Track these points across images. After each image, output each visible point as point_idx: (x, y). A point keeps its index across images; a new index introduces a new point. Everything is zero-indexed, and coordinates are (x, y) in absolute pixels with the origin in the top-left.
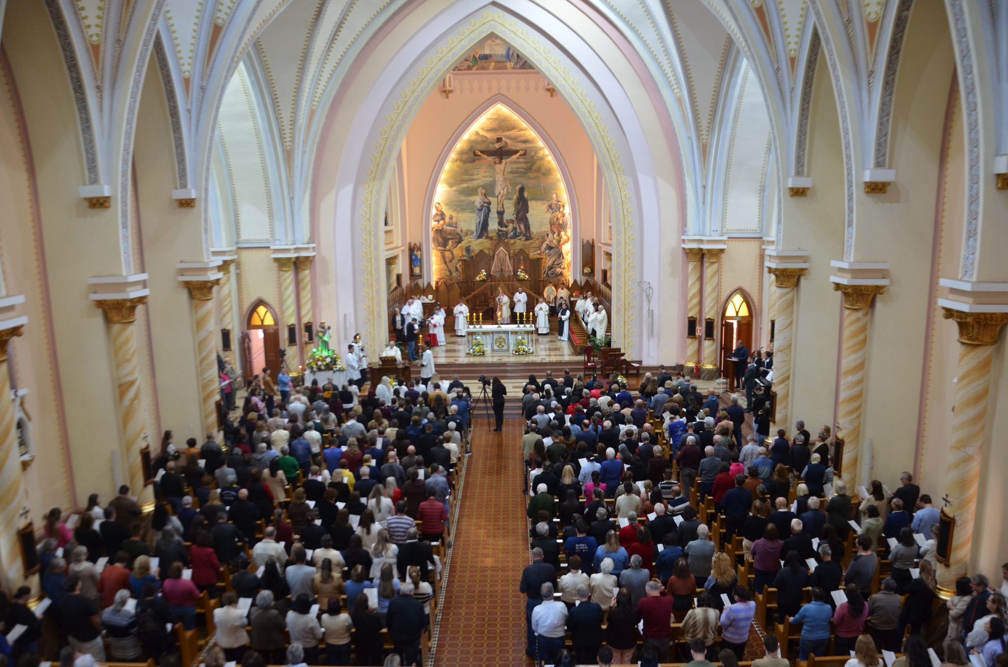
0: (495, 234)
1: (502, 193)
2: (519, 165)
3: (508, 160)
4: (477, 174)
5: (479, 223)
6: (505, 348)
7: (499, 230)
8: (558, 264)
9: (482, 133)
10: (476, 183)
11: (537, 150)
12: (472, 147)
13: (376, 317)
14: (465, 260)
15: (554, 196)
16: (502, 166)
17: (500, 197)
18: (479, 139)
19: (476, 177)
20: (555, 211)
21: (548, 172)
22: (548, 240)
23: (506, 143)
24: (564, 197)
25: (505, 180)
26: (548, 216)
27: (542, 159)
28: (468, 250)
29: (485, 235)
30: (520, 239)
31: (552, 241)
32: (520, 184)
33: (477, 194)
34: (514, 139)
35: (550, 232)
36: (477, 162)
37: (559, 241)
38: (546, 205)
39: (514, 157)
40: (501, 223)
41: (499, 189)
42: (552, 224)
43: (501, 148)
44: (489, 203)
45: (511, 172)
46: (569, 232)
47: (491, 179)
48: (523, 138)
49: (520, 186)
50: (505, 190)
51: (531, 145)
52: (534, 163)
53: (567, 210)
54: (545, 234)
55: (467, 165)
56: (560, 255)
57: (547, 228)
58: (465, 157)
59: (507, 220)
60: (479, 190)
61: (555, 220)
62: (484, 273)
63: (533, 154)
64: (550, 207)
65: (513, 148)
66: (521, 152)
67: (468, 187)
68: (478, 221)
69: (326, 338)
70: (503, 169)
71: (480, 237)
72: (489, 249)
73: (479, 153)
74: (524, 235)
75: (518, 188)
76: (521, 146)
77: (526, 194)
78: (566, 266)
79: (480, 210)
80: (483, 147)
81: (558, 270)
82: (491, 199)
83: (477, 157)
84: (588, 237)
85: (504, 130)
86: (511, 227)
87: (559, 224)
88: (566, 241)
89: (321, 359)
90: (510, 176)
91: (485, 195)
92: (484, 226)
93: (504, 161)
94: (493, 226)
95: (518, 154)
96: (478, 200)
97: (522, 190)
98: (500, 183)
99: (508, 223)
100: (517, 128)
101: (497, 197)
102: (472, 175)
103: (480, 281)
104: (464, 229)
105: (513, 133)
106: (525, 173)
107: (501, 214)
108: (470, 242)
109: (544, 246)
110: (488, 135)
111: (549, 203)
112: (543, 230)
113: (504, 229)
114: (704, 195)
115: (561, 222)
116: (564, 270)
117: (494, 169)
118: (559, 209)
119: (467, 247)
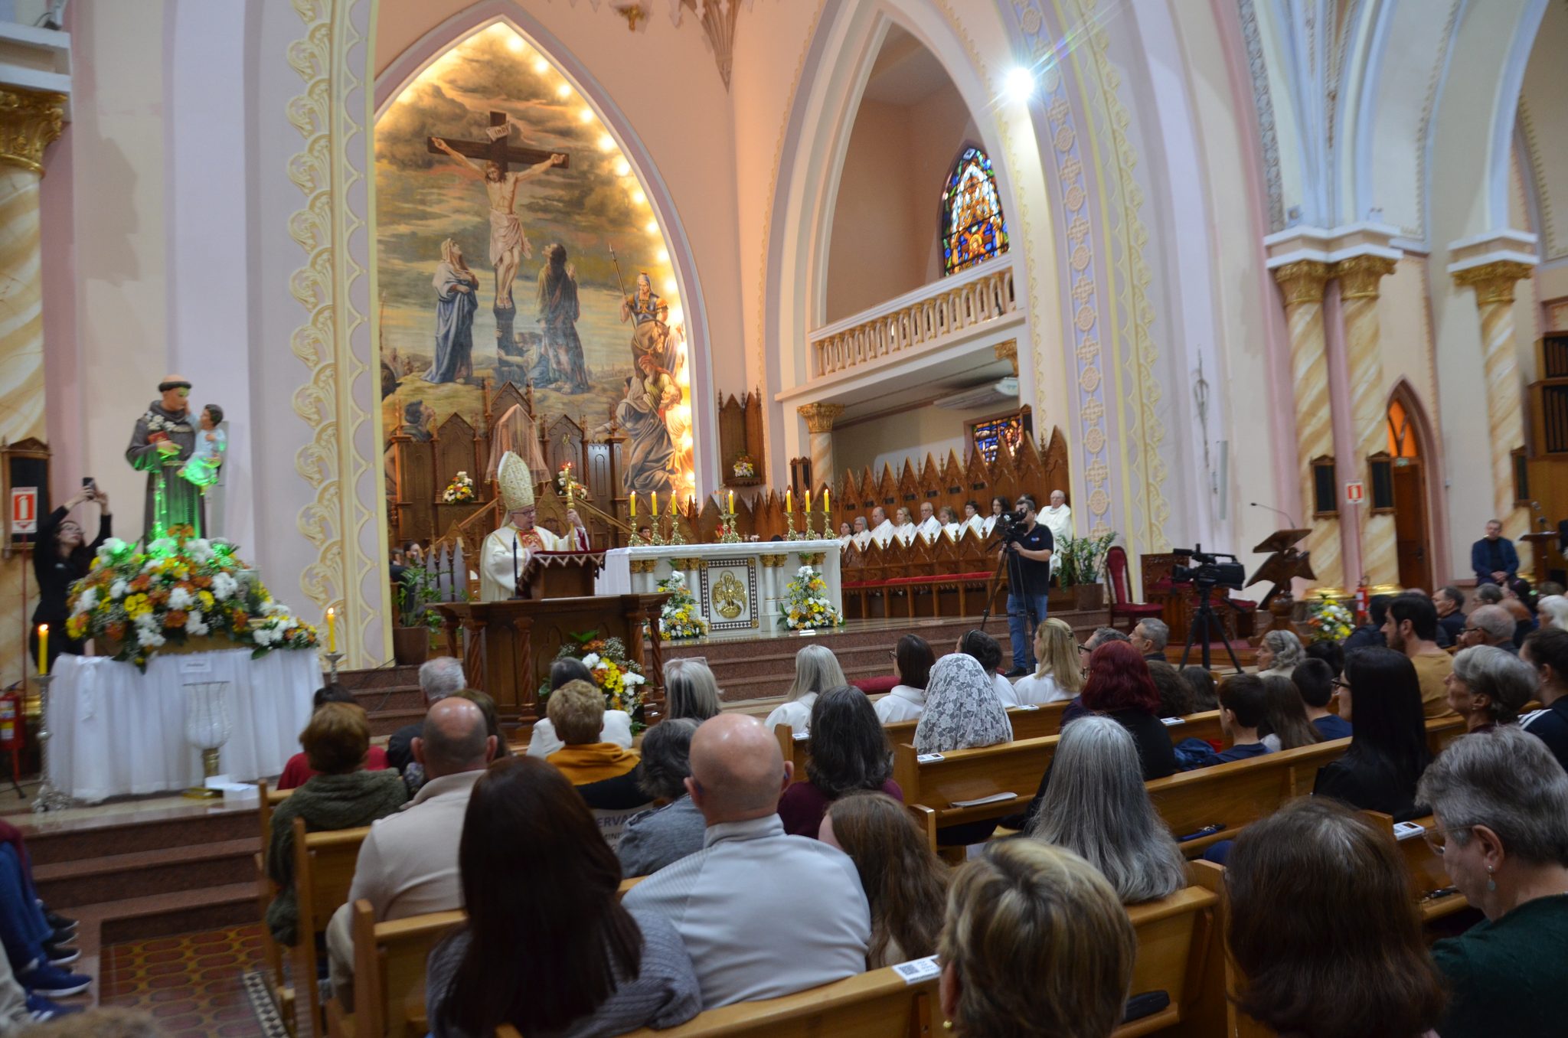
0: (490, 372)
1: (507, 260)
2: (549, 192)
3: (521, 174)
4: (440, 202)
5: (446, 336)
6: (745, 616)
7: (502, 362)
8: (658, 461)
9: (450, 93)
10: (435, 226)
11: (596, 159)
12: (423, 126)
14: (403, 442)
15: (641, 279)
16: (507, 187)
17: (501, 270)
18: (444, 108)
19: (435, 209)
20: (645, 320)
21: (624, 218)
22: (630, 395)
23: (515, 128)
24: (670, 286)
25: (515, 225)
26: (629, 330)
27: (609, 181)
28: (414, 412)
29: (464, 372)
30: (558, 390)
31: (640, 398)
32: (554, 239)
33: (438, 257)
34: (537, 122)
35: (633, 374)
36: (438, 169)
37: (657, 399)
38: (623, 302)
39: (538, 168)
40: (505, 342)
41: (497, 248)
42: (638, 353)
43: (502, 140)
44: (473, 285)
45: (531, 207)
46: (684, 376)
47: (477, 219)
48: (560, 124)
49: (554, 246)
50: (516, 252)
51: (580, 144)
52: (587, 191)
53: (676, 317)
55: (410, 173)
56: (662, 435)
57: (625, 363)
58: (403, 150)
59: (522, 334)
60: (445, 246)
61: (646, 342)
62: (467, 480)
63: (585, 167)
64: (632, 306)
65: (534, 145)
66: (554, 159)
67: (414, 234)
68: (443, 331)
70: (508, 195)
71: (447, 377)
72: (474, 413)
73: (444, 146)
75: (549, 250)
76: (553, 143)
77: (570, 270)
78: (677, 466)
79: (447, 302)
80: (455, 131)
81: (659, 475)
82: (477, 273)
83: (436, 156)
84: (735, 390)
85: (510, 96)
86: (534, 353)
87: (656, 354)
88: (677, 399)
90: (528, 217)
91: (462, 262)
92: (458, 349)
93: (511, 176)
94: (485, 347)
95: (548, 163)
96: (441, 273)
97: (559, 257)
98: (502, 232)
99: (524, 341)
100: (545, 96)
101: (496, 270)
102: (423, 202)
103: (458, 502)
104: (402, 352)
105: (534, 106)
106: (568, 214)
107: (504, 316)
108: (419, 390)
109: (621, 410)
110: (469, 102)
111: (630, 297)
112: (617, 367)
113: (515, 359)
114: (1331, 119)
115: (660, 349)
116: (672, 477)
117: (486, 193)
118: (655, 316)
119: (411, 405)
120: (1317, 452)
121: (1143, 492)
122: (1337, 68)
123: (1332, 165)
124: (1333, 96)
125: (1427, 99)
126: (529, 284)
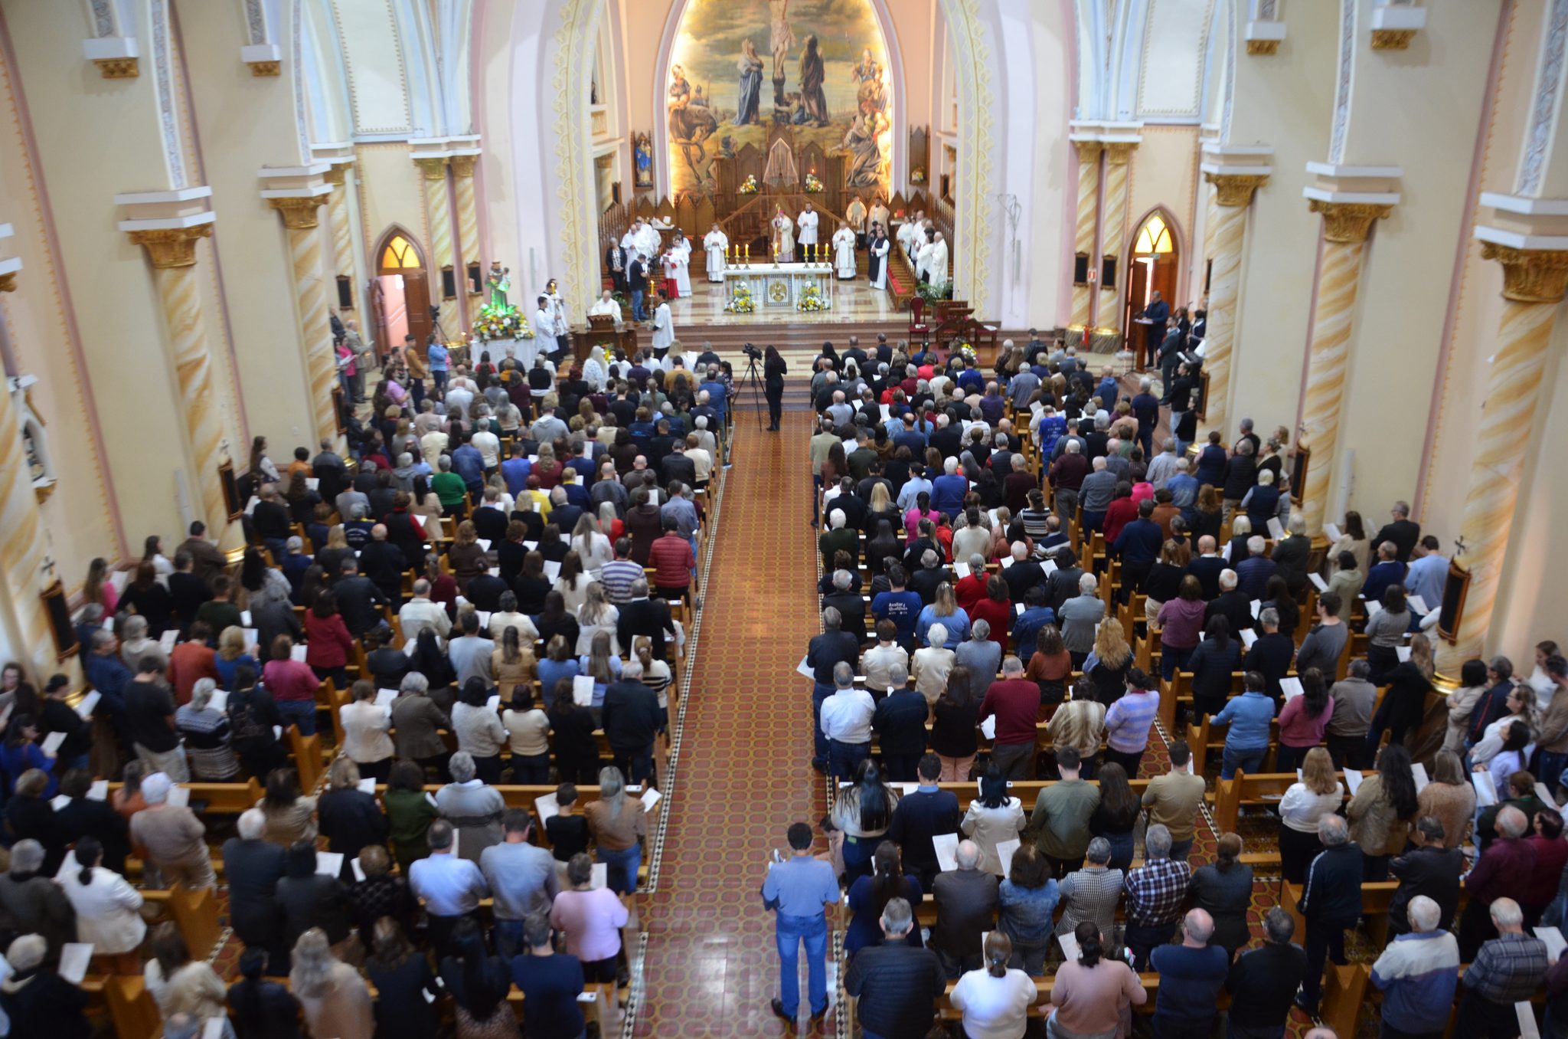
0: (770, 117)
1: (781, 49)
4: (741, 17)
5: (745, 97)
6: (786, 300)
7: (777, 111)
8: (871, 166)
10: (738, 32)
13: (580, 252)
14: (721, 161)
15: (866, 53)
16: (781, 3)
17: (777, 56)
19: (738, 22)
20: (867, 79)
21: (856, 14)
22: (855, 127)
24: (882, 54)
25: (786, 26)
26: (856, 87)
28: (726, 143)
29: (754, 117)
30: (811, 125)
31: (861, 129)
32: (810, 33)
33: (740, 51)
35: (858, 114)
37: (873, 129)
38: (853, 68)
40: (779, 99)
41: (776, 42)
42: (861, 100)
44: (761, 66)
45: (796, 14)
46: (890, 113)
47: (761, 26)
49: (810, 37)
50: (786, 43)
53: (886, 78)
54: (851, 117)
56: (874, 151)
57: (853, 107)
59: (789, 94)
60: (744, 44)
61: (867, 93)
62: (753, 181)
64: (859, 71)
67: (726, 39)
68: (743, 95)
69: (502, 287)
70: (782, 8)
71: (745, 121)
72: (760, 142)
74: (817, 119)
75: (806, 40)
77: (819, 51)
78: (883, 169)
79: (746, 77)
81: (871, 176)
82: (763, 58)
84: (919, 123)
86: (795, 105)
87: (873, 100)
88: (884, 129)
89: (495, 320)
90: (795, 20)
91: (754, 53)
92: (752, 103)
94: (767, 103)
96: (742, 60)
97: (813, 44)
98: (778, 31)
99: (791, 98)
101: (774, 56)
102: (731, 19)
103: (746, 193)
104: (720, 109)
106: (820, 15)
107: (779, 83)
108: (729, 130)
109: (849, 136)
111: (858, 65)
112: (847, 110)
113: (785, 108)
114: (1109, 53)
115: (876, 97)
116: (879, 176)
117: (768, 8)
118: (874, 76)
119: (725, 138)
120: (1080, 248)
121: (971, 262)
122: (1111, 22)
123: (1108, 80)
124: (1110, 39)
125: (1205, 25)
126: (795, 63)
